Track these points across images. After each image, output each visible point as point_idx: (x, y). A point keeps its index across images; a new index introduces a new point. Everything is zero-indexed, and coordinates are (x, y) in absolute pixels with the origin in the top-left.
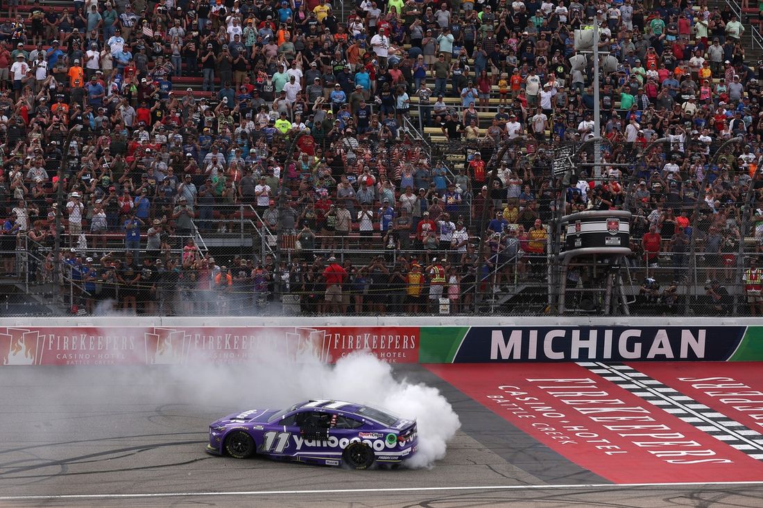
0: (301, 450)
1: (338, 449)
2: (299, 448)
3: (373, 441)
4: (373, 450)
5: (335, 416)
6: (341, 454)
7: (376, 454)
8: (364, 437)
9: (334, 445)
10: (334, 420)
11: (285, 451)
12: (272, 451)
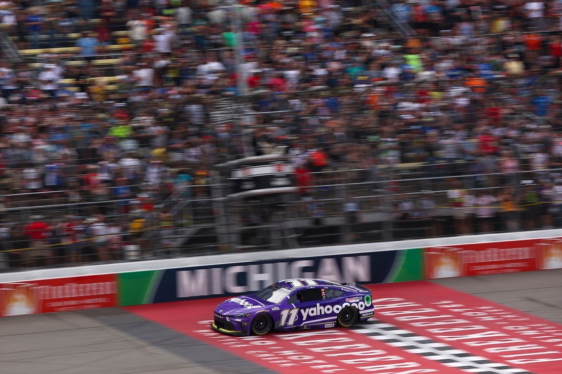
0: (307, 320)
1: (333, 314)
2: (304, 319)
3: (357, 303)
4: (358, 310)
5: (323, 290)
6: (336, 317)
7: (360, 313)
8: (351, 302)
9: (330, 312)
10: (323, 293)
11: (295, 323)
12: (286, 325)
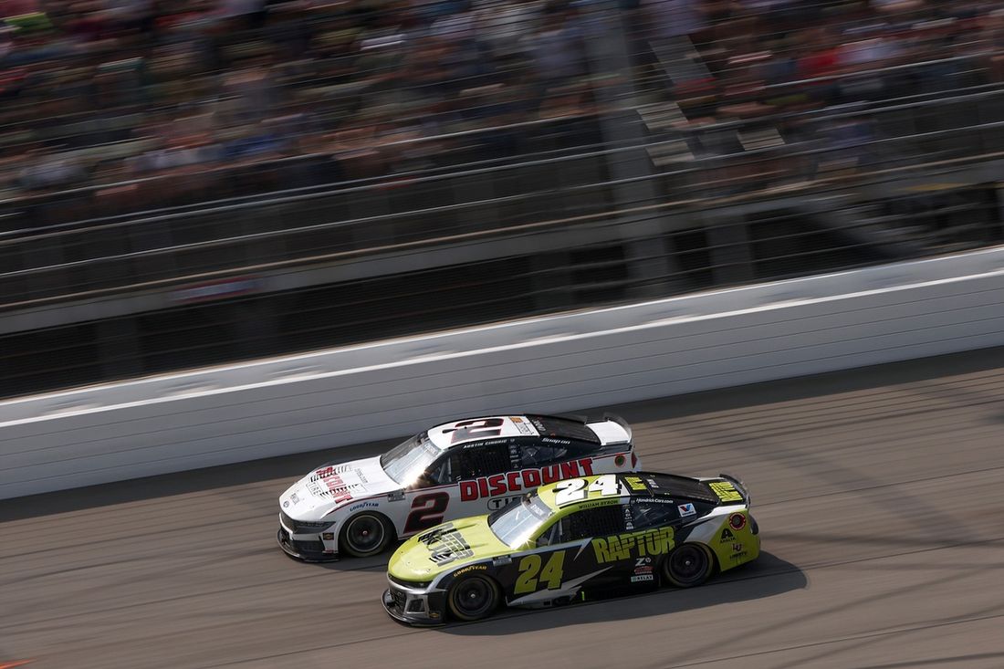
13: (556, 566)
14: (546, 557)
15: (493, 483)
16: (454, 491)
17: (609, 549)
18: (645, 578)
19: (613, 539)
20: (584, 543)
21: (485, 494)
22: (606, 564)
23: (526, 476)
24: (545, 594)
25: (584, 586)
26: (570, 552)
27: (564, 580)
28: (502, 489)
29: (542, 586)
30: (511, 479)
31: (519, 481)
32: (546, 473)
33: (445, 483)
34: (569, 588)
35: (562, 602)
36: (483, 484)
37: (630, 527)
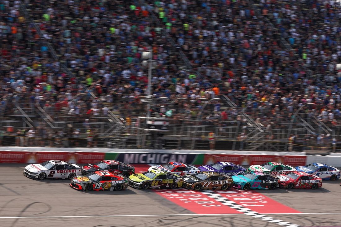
13: (157, 183)
14: (156, 181)
15: (62, 171)
16: (56, 171)
17: (164, 181)
18: (168, 187)
19: (165, 180)
20: (161, 180)
21: (60, 173)
22: (163, 184)
23: (66, 171)
24: (155, 187)
25: (160, 186)
26: (160, 181)
27: (158, 185)
28: (63, 172)
29: (155, 185)
30: (64, 171)
31: (65, 171)
32: (69, 171)
33: (54, 170)
34: (158, 186)
35: (157, 189)
36: (60, 171)
37: (167, 179)
